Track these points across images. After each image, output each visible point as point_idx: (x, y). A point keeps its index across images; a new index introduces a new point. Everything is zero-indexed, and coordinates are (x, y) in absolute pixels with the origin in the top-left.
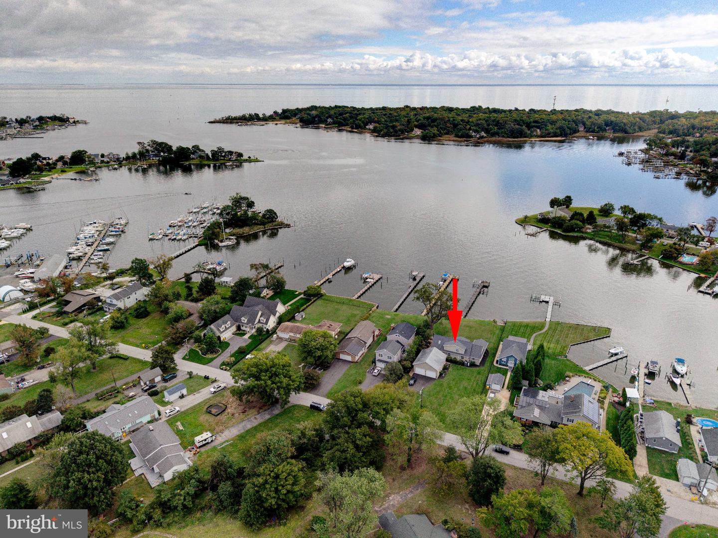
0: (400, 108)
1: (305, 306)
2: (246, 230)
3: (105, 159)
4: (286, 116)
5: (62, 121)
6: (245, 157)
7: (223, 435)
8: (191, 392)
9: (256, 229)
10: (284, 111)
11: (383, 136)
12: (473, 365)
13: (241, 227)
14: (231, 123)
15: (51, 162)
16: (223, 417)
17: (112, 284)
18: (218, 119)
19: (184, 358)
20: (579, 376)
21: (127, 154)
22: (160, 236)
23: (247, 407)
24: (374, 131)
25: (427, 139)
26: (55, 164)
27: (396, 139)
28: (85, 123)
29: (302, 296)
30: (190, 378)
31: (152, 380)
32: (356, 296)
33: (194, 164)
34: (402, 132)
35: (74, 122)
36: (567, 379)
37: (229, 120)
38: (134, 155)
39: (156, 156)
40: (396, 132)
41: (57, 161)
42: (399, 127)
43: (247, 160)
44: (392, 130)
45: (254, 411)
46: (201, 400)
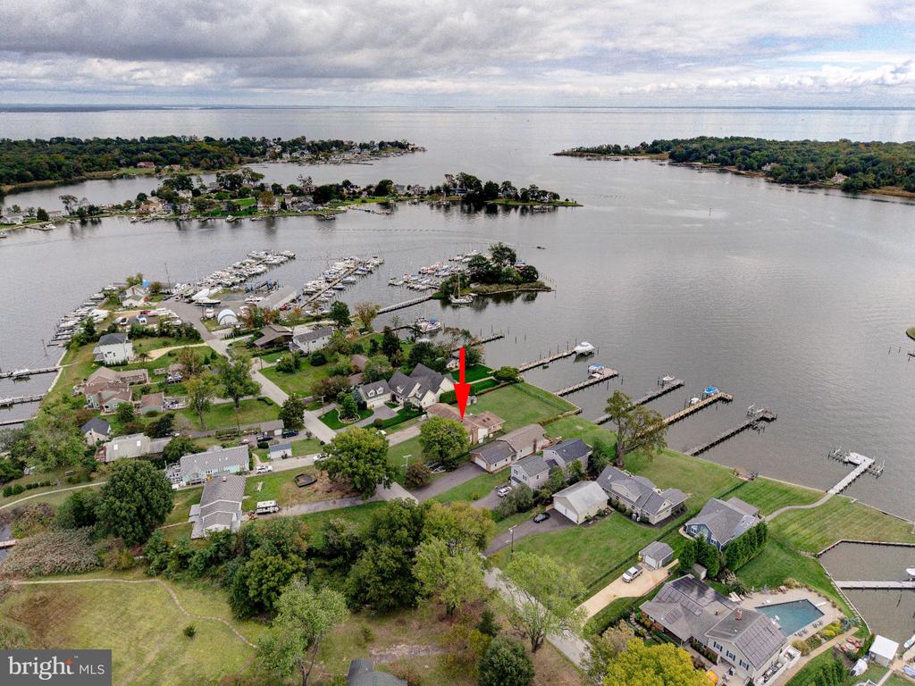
0: (831, 143)
1: (486, 390)
2: (494, 288)
3: (411, 192)
4: (654, 150)
5: (401, 147)
6: (562, 200)
7: (290, 509)
8: (296, 454)
9: (506, 288)
10: (655, 143)
11: (781, 182)
12: (645, 522)
13: (489, 283)
14: (580, 156)
15: (357, 190)
16: (305, 491)
17: (318, 325)
18: (566, 151)
19: (319, 418)
20: (810, 591)
21: (431, 187)
22: (401, 282)
23: (335, 487)
24: (769, 174)
25: (851, 190)
26: (360, 193)
27: (800, 187)
28: (424, 150)
29: (492, 378)
30: (309, 440)
31: (272, 432)
32: (560, 393)
33: (500, 204)
34: (813, 177)
35: (412, 149)
36: (782, 587)
37: (580, 153)
38: (438, 190)
39: (462, 191)
40: (803, 177)
41: (364, 190)
42: (809, 171)
43: (562, 203)
44: (796, 174)
45: (338, 494)
46: (300, 466)
